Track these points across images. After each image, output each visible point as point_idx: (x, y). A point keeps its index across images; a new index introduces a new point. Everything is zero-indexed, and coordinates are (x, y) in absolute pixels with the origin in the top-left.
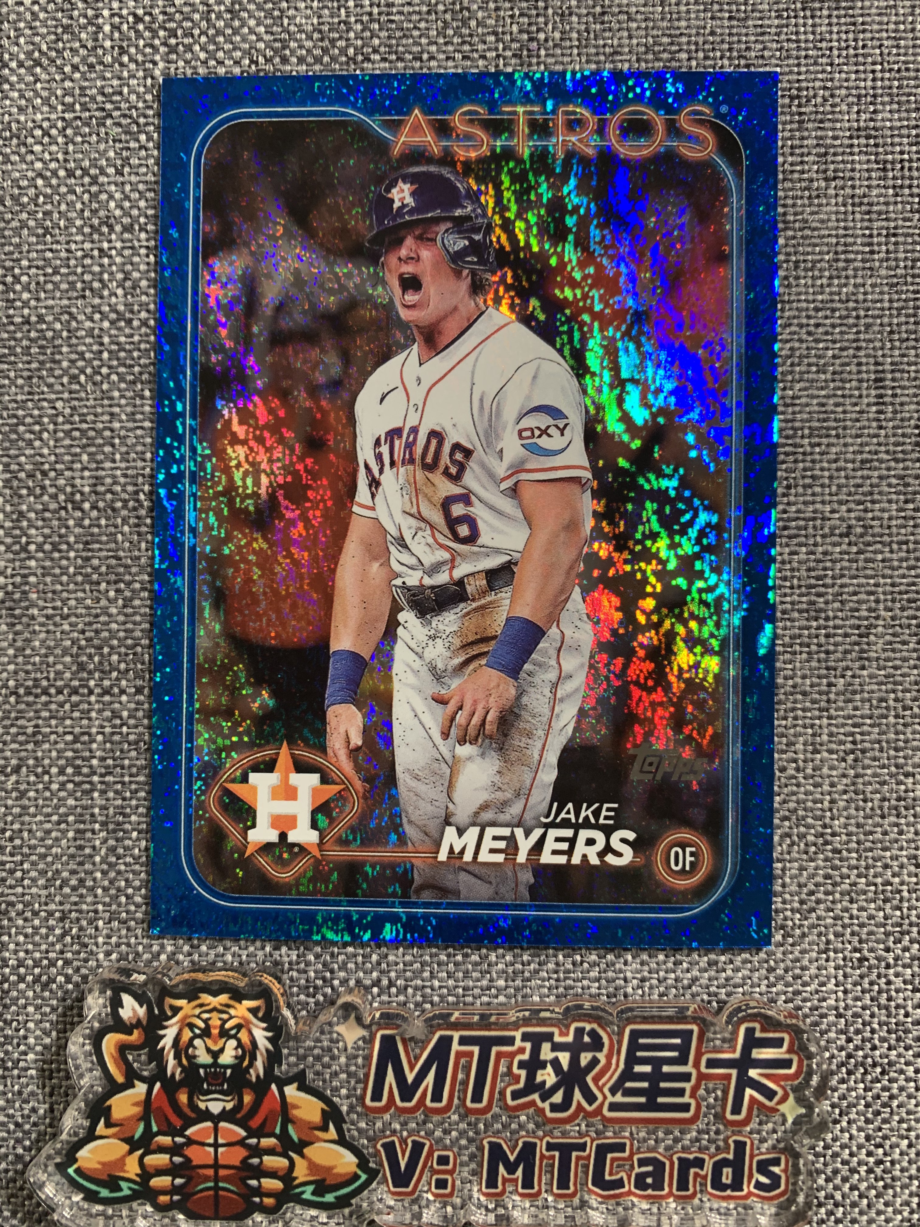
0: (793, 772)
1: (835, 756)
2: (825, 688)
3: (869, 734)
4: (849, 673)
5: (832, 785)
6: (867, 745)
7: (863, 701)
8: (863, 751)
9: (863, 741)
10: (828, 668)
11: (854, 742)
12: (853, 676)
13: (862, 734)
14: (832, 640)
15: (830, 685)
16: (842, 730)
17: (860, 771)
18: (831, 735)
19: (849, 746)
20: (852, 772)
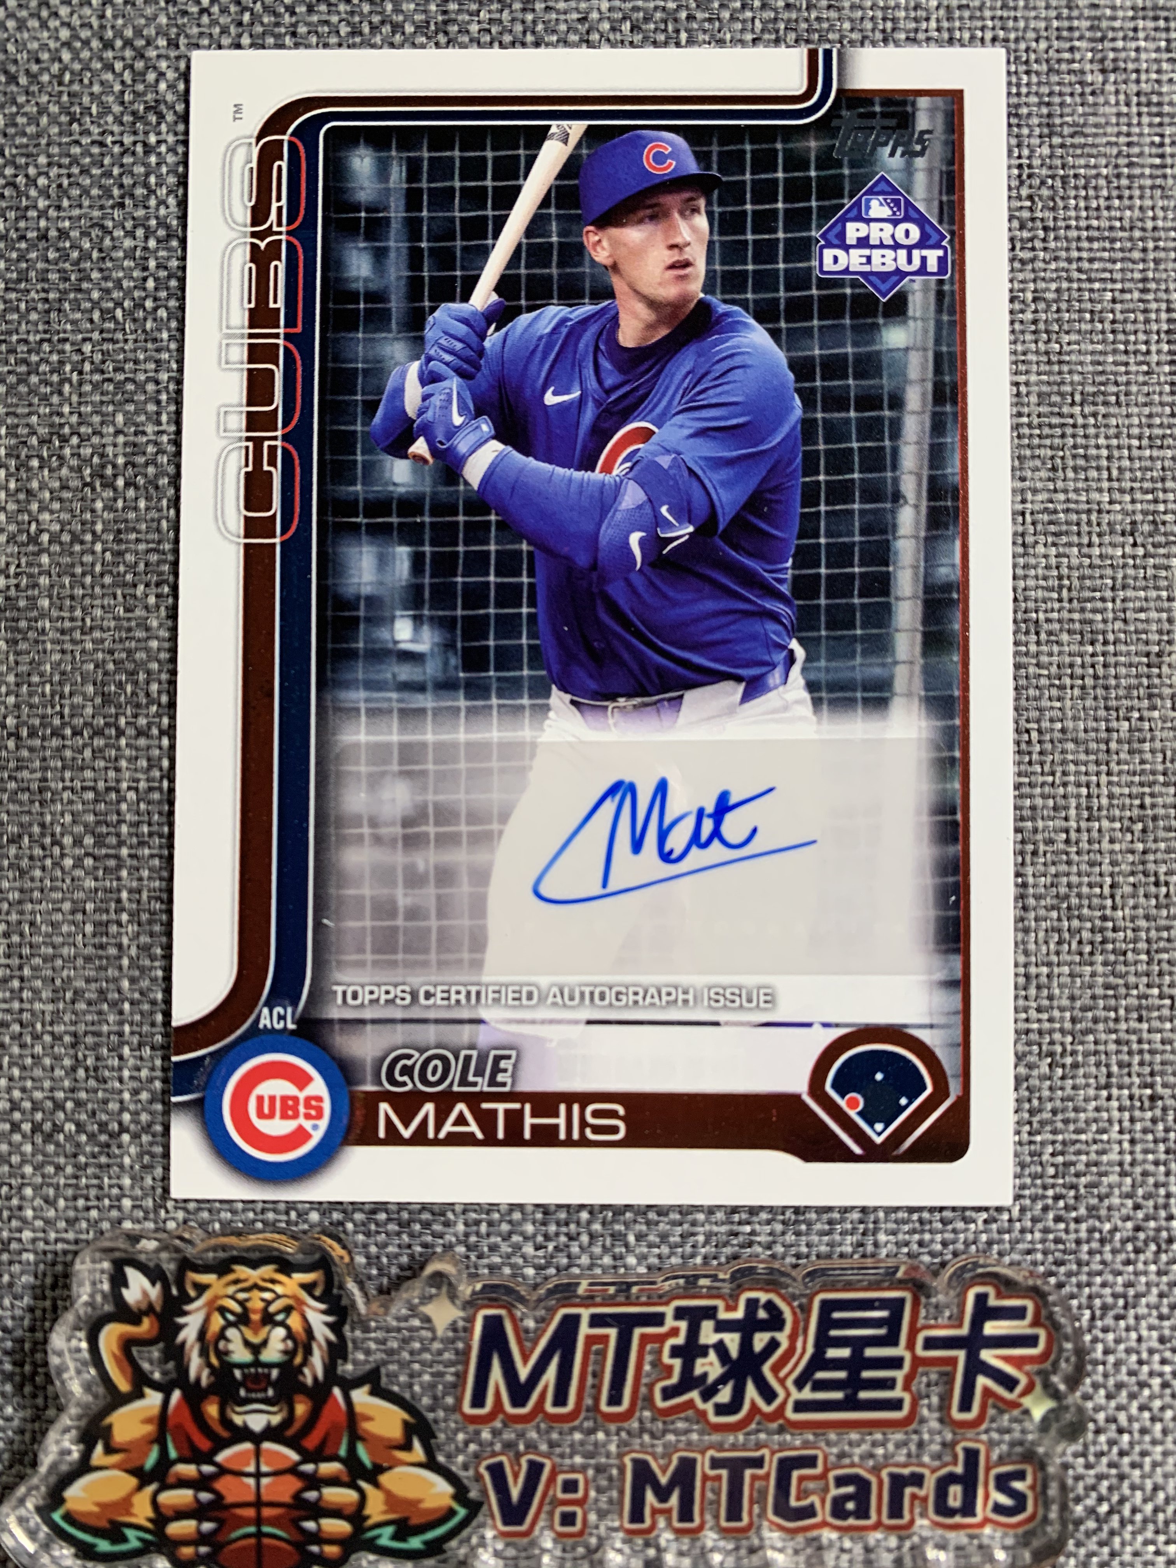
0: (1062, 846)
1: (1118, 825)
2: (1104, 735)
3: (1161, 795)
4: (1136, 715)
5: (1113, 863)
6: (1161, 811)
7: (1153, 751)
8: (1155, 818)
9: (1153, 806)
10: (1107, 708)
11: (1142, 806)
12: (1141, 719)
13: (1152, 795)
14: (1112, 671)
15: (1108, 730)
16: (1126, 791)
17: (1151, 845)
18: (1111, 796)
19: (1136, 812)
20: (1140, 846)
